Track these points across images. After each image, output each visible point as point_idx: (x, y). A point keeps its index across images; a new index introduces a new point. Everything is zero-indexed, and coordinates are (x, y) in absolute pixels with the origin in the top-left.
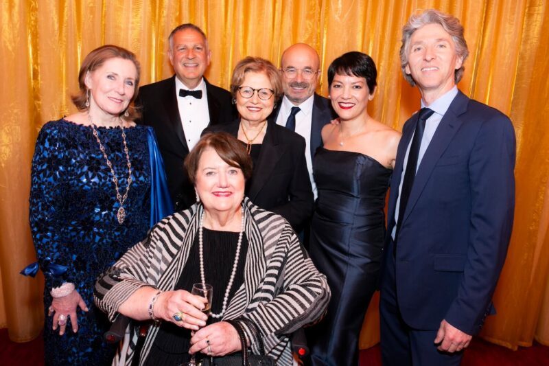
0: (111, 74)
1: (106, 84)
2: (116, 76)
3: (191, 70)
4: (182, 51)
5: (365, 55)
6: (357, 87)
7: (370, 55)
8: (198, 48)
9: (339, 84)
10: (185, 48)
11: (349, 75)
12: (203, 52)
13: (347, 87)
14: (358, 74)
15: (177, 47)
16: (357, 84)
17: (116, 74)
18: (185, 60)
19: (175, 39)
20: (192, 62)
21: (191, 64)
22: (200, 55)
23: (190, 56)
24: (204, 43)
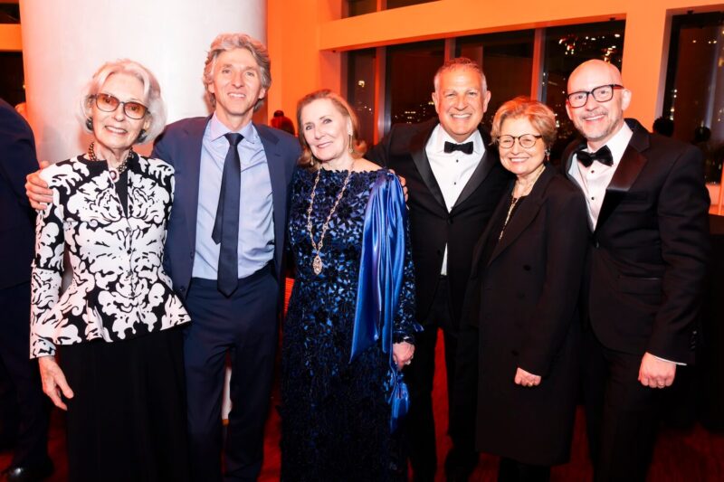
3: (461, 123)
4: (451, 97)
8: (472, 94)
10: (454, 94)
12: (478, 97)
15: (444, 93)
18: (453, 111)
19: (441, 81)
20: (461, 112)
21: (461, 116)
22: (474, 102)
23: (461, 107)
24: (481, 84)
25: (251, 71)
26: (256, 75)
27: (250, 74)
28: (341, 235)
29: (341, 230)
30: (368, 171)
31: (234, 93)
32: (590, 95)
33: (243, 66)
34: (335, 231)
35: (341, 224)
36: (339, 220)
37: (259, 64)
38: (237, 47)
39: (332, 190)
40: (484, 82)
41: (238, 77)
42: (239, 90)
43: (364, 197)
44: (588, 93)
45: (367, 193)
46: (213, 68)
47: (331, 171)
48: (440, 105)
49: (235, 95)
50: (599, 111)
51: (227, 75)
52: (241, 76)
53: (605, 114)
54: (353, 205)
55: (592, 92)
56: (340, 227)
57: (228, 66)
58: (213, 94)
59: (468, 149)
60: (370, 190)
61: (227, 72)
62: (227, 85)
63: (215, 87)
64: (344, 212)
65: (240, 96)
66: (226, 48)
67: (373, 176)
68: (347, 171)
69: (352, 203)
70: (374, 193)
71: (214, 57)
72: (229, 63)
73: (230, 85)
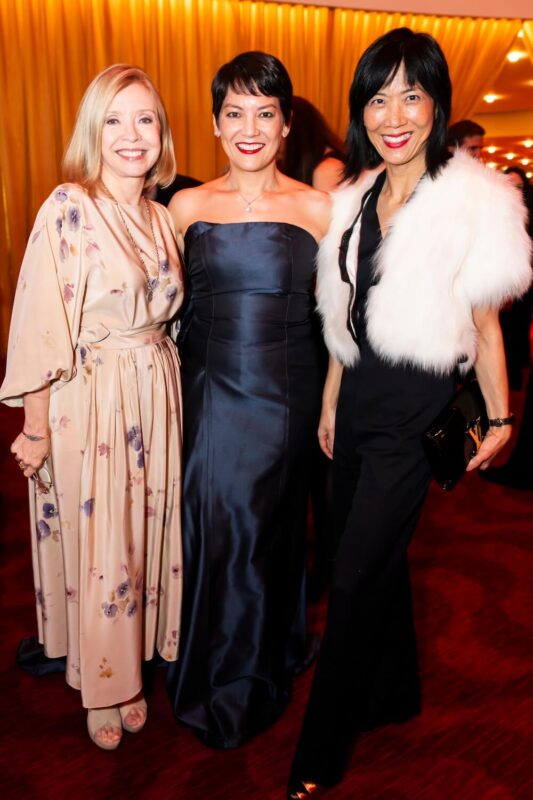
5: (270, 56)
6: (266, 115)
7: (280, 58)
9: (235, 110)
11: (253, 93)
13: (250, 116)
14: (268, 90)
16: (265, 110)
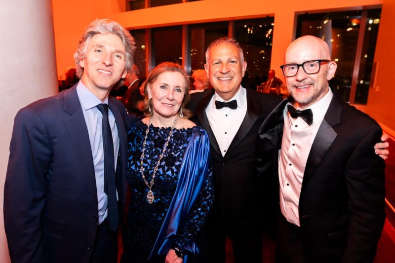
0: (163, 85)
1: (161, 93)
2: (167, 87)
3: (225, 83)
4: (217, 65)
8: (233, 62)
10: (220, 62)
12: (237, 65)
15: (212, 62)
17: (167, 85)
18: (219, 74)
19: (210, 54)
20: (225, 76)
21: (225, 78)
22: (234, 68)
23: (224, 71)
24: (239, 56)
25: (118, 54)
26: (123, 58)
27: (118, 56)
28: (168, 180)
29: (168, 176)
30: (186, 128)
31: (102, 70)
32: (301, 67)
33: (113, 49)
34: (164, 177)
35: (167, 171)
36: (166, 168)
37: (126, 50)
38: (110, 32)
39: (160, 143)
40: (242, 54)
41: (108, 57)
42: (108, 68)
43: (183, 148)
44: (299, 66)
45: (185, 145)
46: (86, 47)
47: (158, 128)
48: (210, 71)
49: (104, 72)
50: (307, 81)
51: (98, 54)
52: (111, 57)
53: (312, 84)
54: (176, 155)
55: (302, 65)
56: (167, 173)
57: (100, 46)
58: (83, 69)
59: (233, 105)
60: (188, 143)
61: (99, 51)
62: (97, 62)
63: (86, 63)
64: (170, 161)
65: (107, 73)
66: (101, 32)
67: (190, 131)
68: (170, 129)
69: (175, 154)
70: (190, 144)
71: (88, 38)
72: (102, 44)
73: (100, 63)
